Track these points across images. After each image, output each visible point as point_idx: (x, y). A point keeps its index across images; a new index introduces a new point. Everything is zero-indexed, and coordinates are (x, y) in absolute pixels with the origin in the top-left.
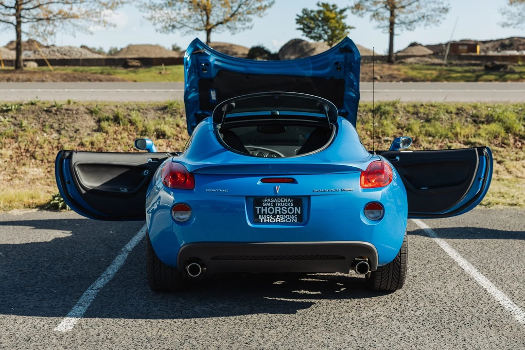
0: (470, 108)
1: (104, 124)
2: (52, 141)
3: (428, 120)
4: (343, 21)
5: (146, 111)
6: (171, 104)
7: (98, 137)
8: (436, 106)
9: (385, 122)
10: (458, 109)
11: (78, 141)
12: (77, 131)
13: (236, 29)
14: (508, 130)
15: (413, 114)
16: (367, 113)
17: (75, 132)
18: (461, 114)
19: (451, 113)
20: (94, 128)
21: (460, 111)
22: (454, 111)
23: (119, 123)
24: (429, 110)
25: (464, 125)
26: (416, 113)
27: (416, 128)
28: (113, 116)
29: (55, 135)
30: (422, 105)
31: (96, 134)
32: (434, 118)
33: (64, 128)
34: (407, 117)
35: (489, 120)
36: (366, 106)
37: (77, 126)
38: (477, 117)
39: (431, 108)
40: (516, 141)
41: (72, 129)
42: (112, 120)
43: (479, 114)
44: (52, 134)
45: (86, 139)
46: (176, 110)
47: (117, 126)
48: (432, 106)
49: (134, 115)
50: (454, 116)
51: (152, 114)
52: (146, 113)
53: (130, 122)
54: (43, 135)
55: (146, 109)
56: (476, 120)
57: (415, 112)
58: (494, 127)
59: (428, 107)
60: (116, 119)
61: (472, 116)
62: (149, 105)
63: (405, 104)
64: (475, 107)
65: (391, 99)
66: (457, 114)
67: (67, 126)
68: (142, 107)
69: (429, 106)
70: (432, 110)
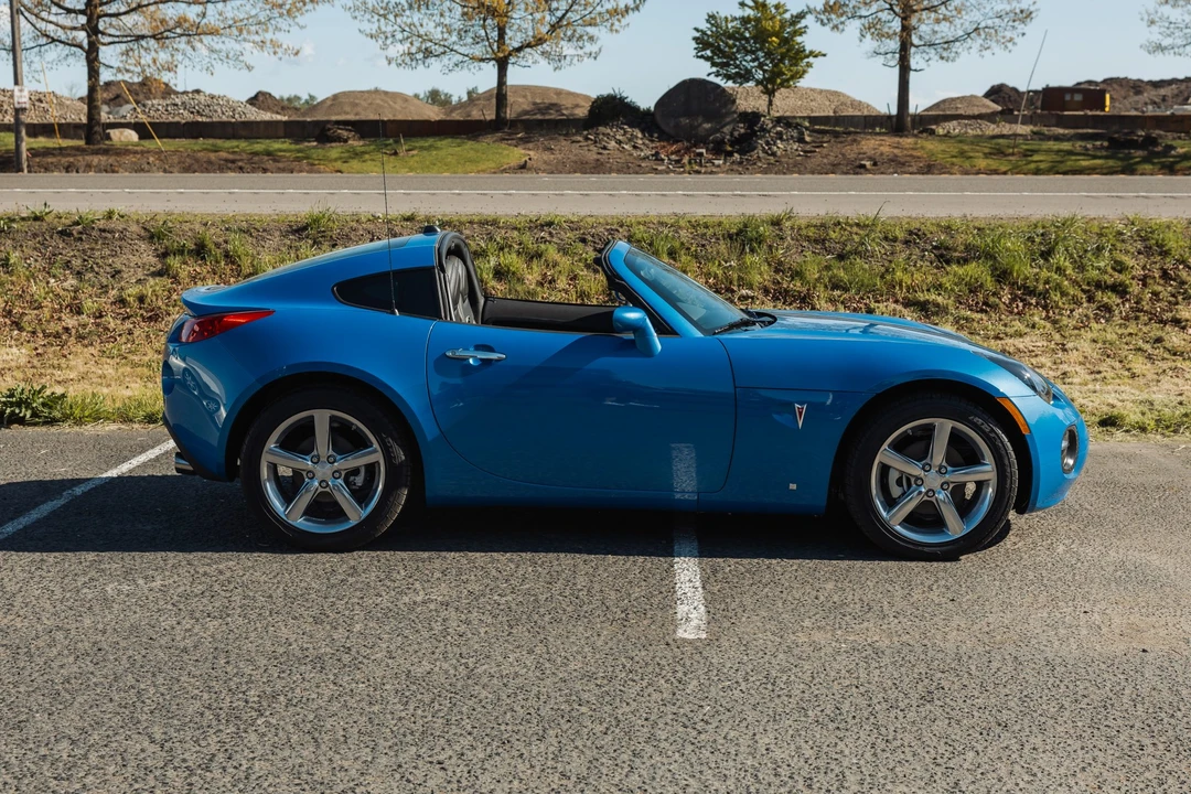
0: (935, 229)
1: (174, 262)
2: (62, 293)
3: (841, 257)
4: (798, 39)
5: (264, 234)
6: (316, 221)
7: (154, 286)
8: (868, 226)
9: (749, 259)
10: (911, 233)
11: (113, 293)
12: (116, 273)
13: (562, 57)
14: (1002, 276)
15: (816, 241)
16: (718, 239)
17: (113, 276)
18: (915, 243)
19: (895, 240)
20: (152, 269)
21: (914, 237)
22: (901, 235)
23: (203, 258)
24: (851, 233)
25: (915, 266)
26: (820, 241)
27: (813, 273)
28: (196, 244)
29: (71, 282)
30: (839, 223)
31: (151, 281)
32: (857, 253)
33: (92, 267)
34: (800, 248)
35: (970, 254)
36: (720, 224)
37: (118, 266)
38: (947, 248)
39: (855, 229)
40: (1013, 300)
41: (108, 269)
42: (190, 252)
43: (950, 243)
44: (65, 280)
45: (130, 291)
46: (324, 232)
47: (200, 265)
48: (858, 225)
49: (237, 243)
50: (899, 246)
51: (274, 241)
52: (263, 239)
53: (227, 255)
54: (48, 283)
55: (264, 230)
56: (943, 256)
57: (819, 236)
58: (974, 270)
59: (849, 229)
60: (200, 251)
61: (935, 248)
62: (273, 221)
63: (803, 223)
64: (948, 229)
65: (776, 209)
66: (907, 242)
67: (97, 264)
68: (258, 225)
69: (851, 226)
70: (856, 234)
